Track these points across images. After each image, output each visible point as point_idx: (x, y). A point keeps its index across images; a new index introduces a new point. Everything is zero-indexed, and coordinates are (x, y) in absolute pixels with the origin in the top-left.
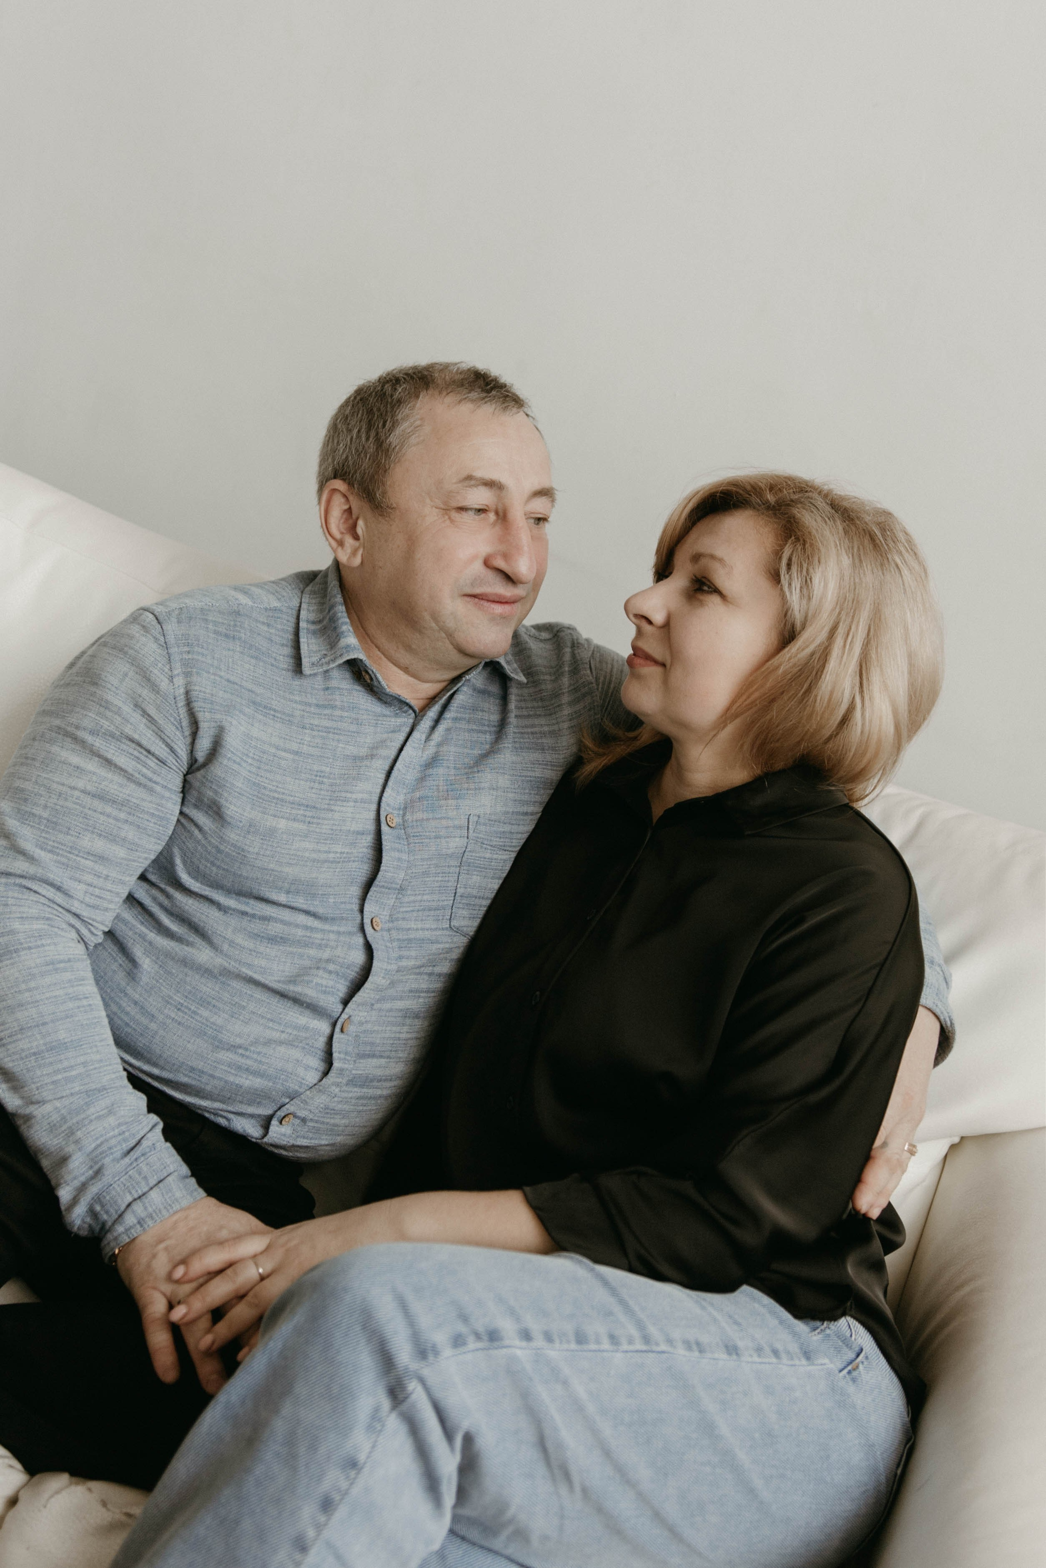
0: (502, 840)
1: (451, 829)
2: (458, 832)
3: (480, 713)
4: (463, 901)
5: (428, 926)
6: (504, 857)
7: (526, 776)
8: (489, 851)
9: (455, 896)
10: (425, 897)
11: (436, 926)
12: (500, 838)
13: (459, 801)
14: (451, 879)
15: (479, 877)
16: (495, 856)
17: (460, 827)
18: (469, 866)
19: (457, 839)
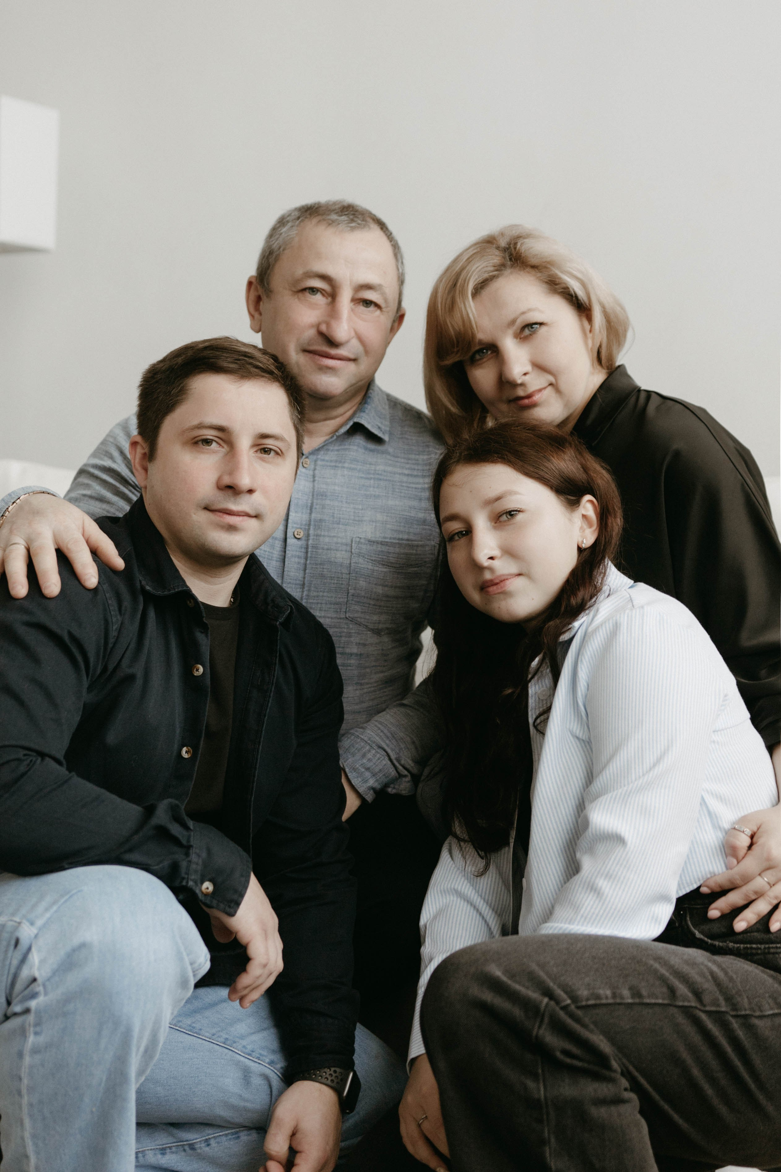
0: (380, 556)
1: (339, 545)
2: (344, 548)
3: (368, 466)
4: (355, 599)
5: (329, 615)
6: (385, 570)
7: (403, 515)
8: (370, 564)
9: (348, 595)
10: (325, 594)
11: (335, 616)
12: (379, 555)
13: (347, 526)
14: (344, 583)
15: (364, 583)
16: (376, 568)
17: (346, 545)
18: (357, 573)
19: (344, 552)
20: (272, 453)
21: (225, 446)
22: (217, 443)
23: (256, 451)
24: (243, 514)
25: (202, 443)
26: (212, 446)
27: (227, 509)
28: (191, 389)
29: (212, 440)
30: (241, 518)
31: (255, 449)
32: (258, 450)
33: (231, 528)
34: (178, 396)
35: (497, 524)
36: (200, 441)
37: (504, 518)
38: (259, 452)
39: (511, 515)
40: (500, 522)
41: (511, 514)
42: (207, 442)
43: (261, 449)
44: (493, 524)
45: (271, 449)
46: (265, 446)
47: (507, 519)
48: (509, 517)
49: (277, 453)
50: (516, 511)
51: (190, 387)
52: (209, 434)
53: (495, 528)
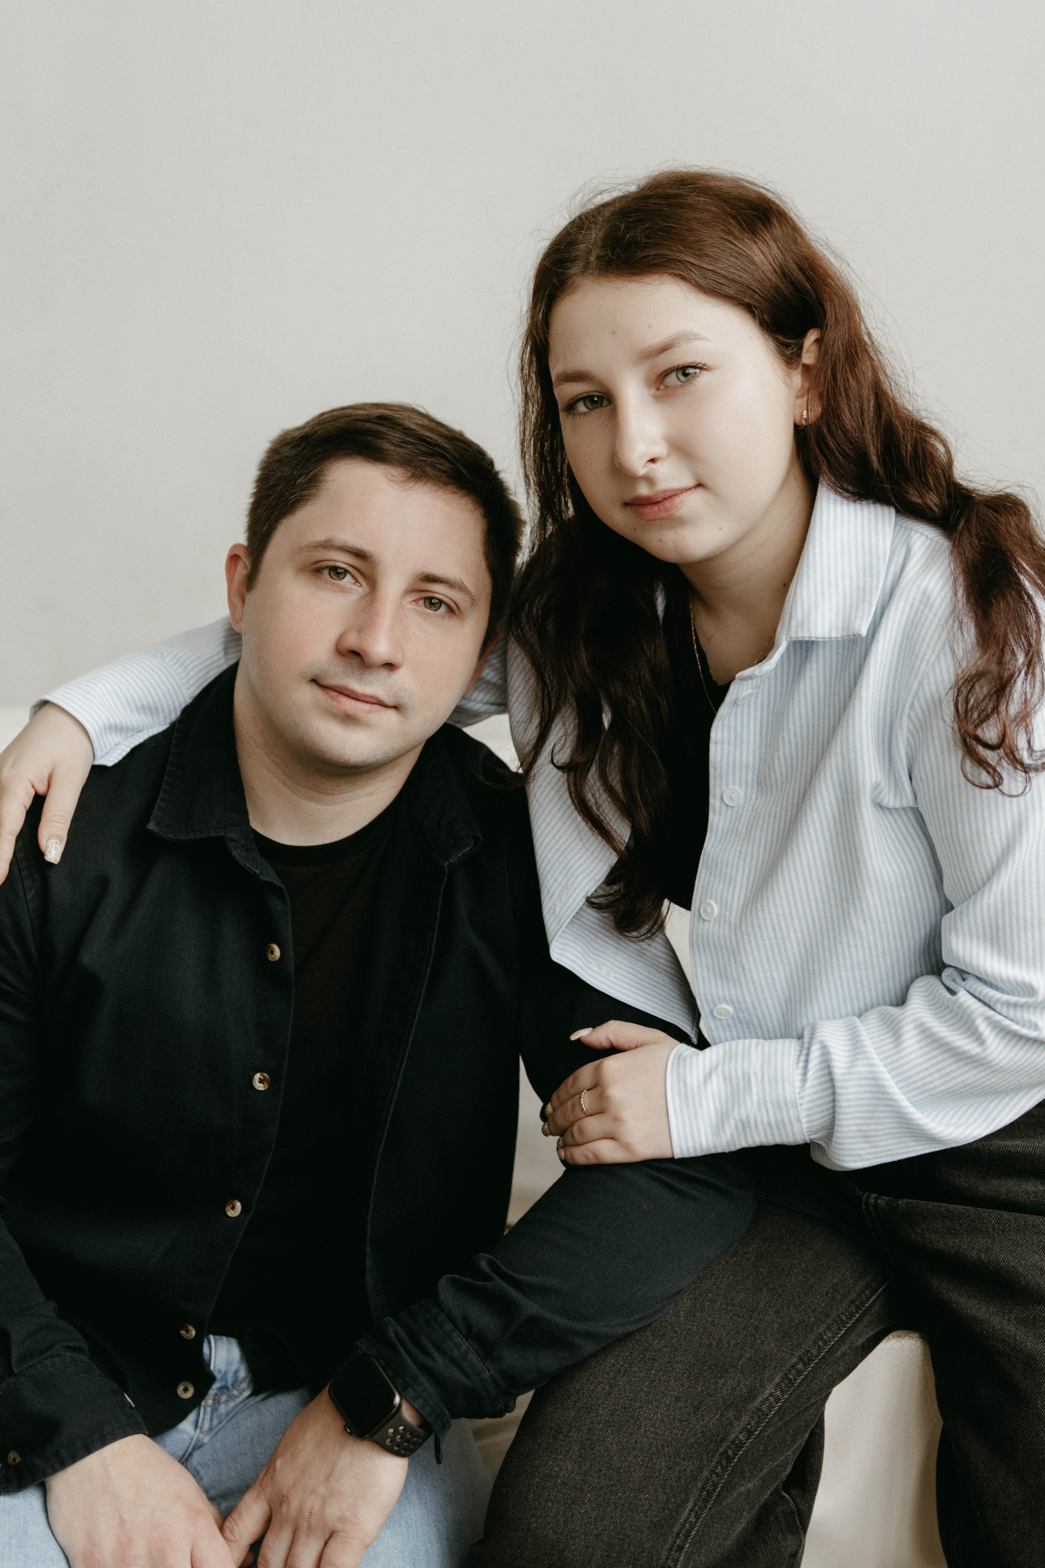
20: (443, 609)
21: (364, 584)
22: (352, 576)
23: (416, 601)
24: (373, 701)
25: (330, 574)
26: (345, 580)
27: (346, 689)
28: (326, 481)
29: (346, 572)
30: (367, 707)
31: (414, 596)
32: (419, 600)
33: (349, 719)
34: (304, 489)
35: (660, 392)
36: (326, 567)
37: (672, 379)
38: (421, 602)
39: (686, 375)
40: (666, 387)
41: (685, 371)
42: (337, 572)
43: (425, 599)
44: (653, 391)
45: (441, 602)
46: (431, 595)
47: (679, 383)
48: (682, 378)
49: (450, 610)
50: (695, 367)
51: (326, 478)
52: (342, 559)
53: (657, 398)
